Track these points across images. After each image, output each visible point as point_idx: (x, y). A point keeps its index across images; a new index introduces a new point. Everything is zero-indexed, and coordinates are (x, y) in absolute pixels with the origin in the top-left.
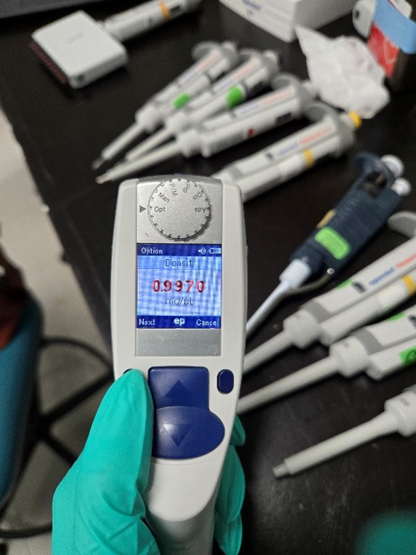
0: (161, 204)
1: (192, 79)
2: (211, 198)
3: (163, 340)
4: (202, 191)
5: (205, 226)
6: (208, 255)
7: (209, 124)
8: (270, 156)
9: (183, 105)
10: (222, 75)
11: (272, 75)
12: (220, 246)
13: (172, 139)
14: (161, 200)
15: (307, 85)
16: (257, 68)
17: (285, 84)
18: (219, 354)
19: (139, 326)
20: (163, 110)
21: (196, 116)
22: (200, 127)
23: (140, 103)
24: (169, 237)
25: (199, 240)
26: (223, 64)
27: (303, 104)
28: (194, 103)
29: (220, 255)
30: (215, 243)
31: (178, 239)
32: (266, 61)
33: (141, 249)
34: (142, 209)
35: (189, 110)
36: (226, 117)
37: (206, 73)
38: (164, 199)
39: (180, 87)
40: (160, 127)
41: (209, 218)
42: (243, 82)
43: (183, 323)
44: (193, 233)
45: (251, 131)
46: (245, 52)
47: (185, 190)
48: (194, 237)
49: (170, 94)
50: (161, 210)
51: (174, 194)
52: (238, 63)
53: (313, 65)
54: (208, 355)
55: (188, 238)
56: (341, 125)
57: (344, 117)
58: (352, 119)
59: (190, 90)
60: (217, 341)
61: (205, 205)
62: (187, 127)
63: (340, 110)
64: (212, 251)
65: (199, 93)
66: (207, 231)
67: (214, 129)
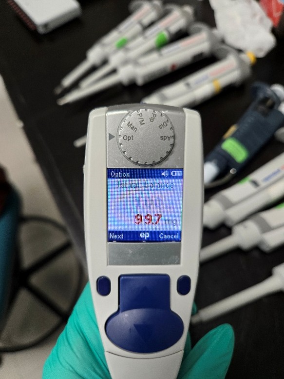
0: (130, 132)
1: (129, 27)
2: (175, 127)
3: (131, 252)
4: (167, 120)
5: (169, 153)
6: (170, 177)
7: (143, 60)
8: (188, 85)
9: (123, 45)
10: (152, 24)
11: (189, 24)
12: (182, 170)
13: (114, 71)
14: (129, 128)
15: (215, 32)
16: (178, 18)
17: (199, 31)
18: (179, 263)
19: (110, 240)
20: (108, 50)
21: (133, 54)
22: (135, 62)
23: (90, 45)
24: (137, 163)
25: (164, 165)
26: (152, 15)
27: (213, 45)
28: (131, 45)
29: (182, 177)
30: (177, 167)
31: (145, 165)
32: (185, 14)
33: (111, 173)
34: (111, 137)
35: (127, 50)
36: (154, 56)
37: (140, 23)
38: (133, 128)
39: (120, 32)
40: (105, 62)
41: (173, 145)
42: (167, 29)
43: (148, 236)
44: (159, 160)
45: (173, 66)
46: (169, 7)
47: (152, 120)
48: (159, 163)
49: (113, 38)
50: (128, 138)
51: (142, 123)
52: (163, 15)
53: (219, 17)
54: (170, 264)
55: (154, 164)
56: (241, 62)
57: (243, 56)
58: (249, 57)
59: (128, 35)
60: (178, 252)
61: (170, 133)
62: (125, 62)
63: (240, 51)
64: (174, 173)
65: (134, 37)
66: (171, 157)
67: (145, 64)
